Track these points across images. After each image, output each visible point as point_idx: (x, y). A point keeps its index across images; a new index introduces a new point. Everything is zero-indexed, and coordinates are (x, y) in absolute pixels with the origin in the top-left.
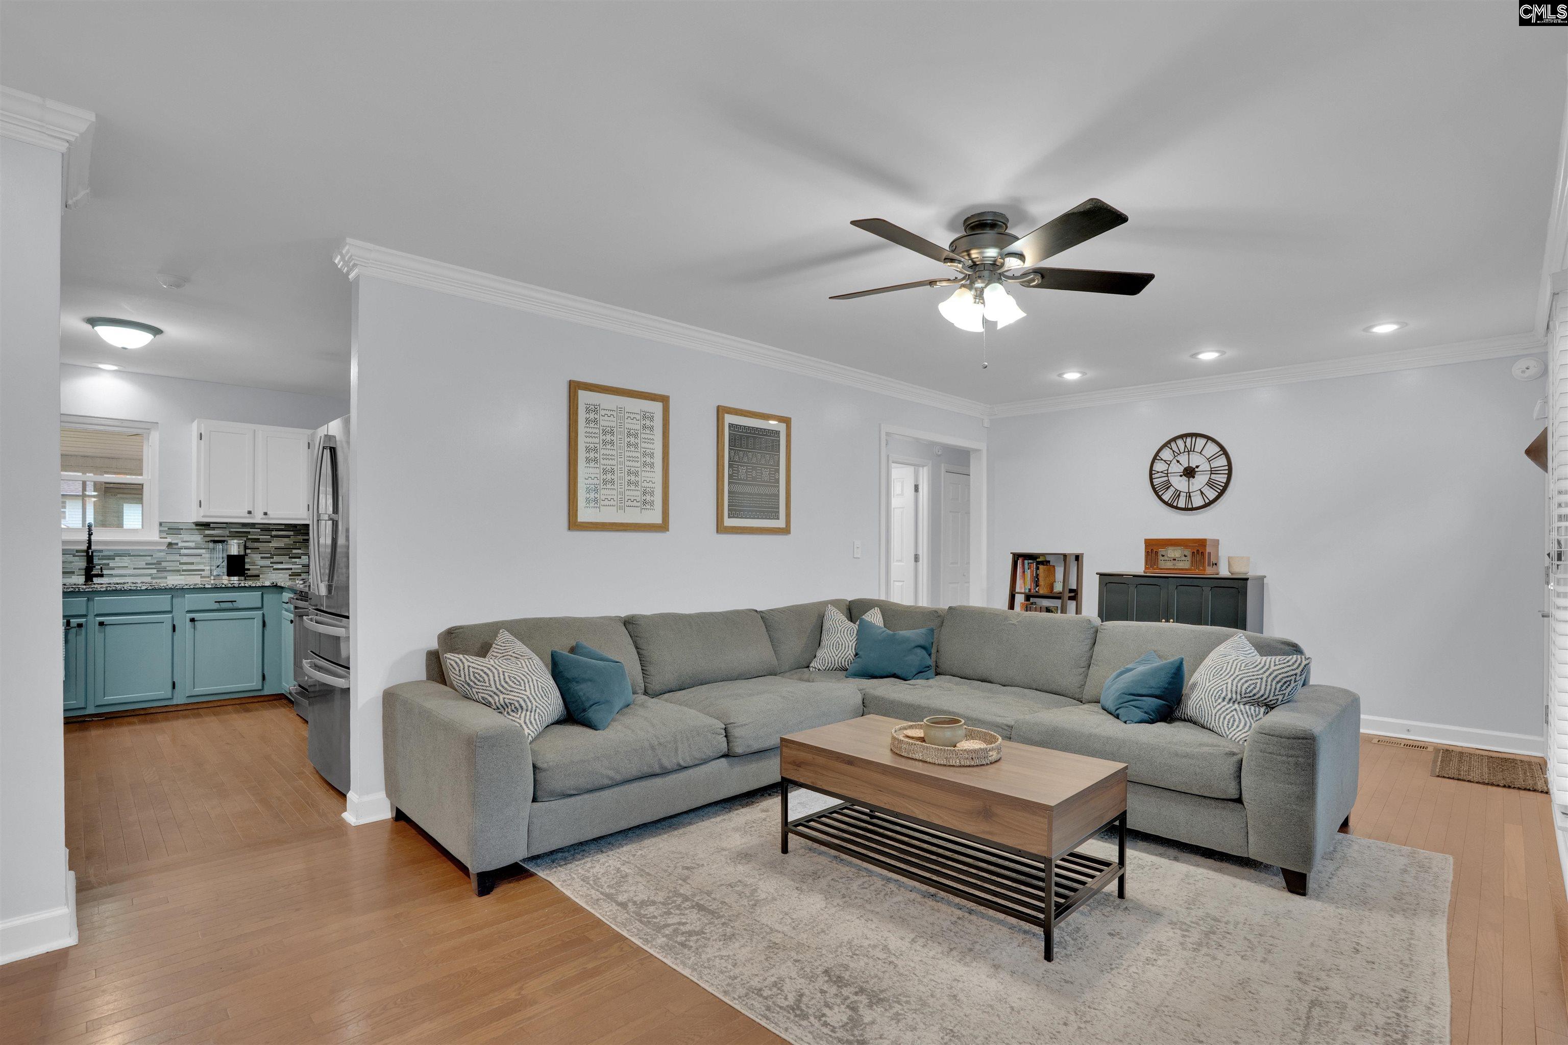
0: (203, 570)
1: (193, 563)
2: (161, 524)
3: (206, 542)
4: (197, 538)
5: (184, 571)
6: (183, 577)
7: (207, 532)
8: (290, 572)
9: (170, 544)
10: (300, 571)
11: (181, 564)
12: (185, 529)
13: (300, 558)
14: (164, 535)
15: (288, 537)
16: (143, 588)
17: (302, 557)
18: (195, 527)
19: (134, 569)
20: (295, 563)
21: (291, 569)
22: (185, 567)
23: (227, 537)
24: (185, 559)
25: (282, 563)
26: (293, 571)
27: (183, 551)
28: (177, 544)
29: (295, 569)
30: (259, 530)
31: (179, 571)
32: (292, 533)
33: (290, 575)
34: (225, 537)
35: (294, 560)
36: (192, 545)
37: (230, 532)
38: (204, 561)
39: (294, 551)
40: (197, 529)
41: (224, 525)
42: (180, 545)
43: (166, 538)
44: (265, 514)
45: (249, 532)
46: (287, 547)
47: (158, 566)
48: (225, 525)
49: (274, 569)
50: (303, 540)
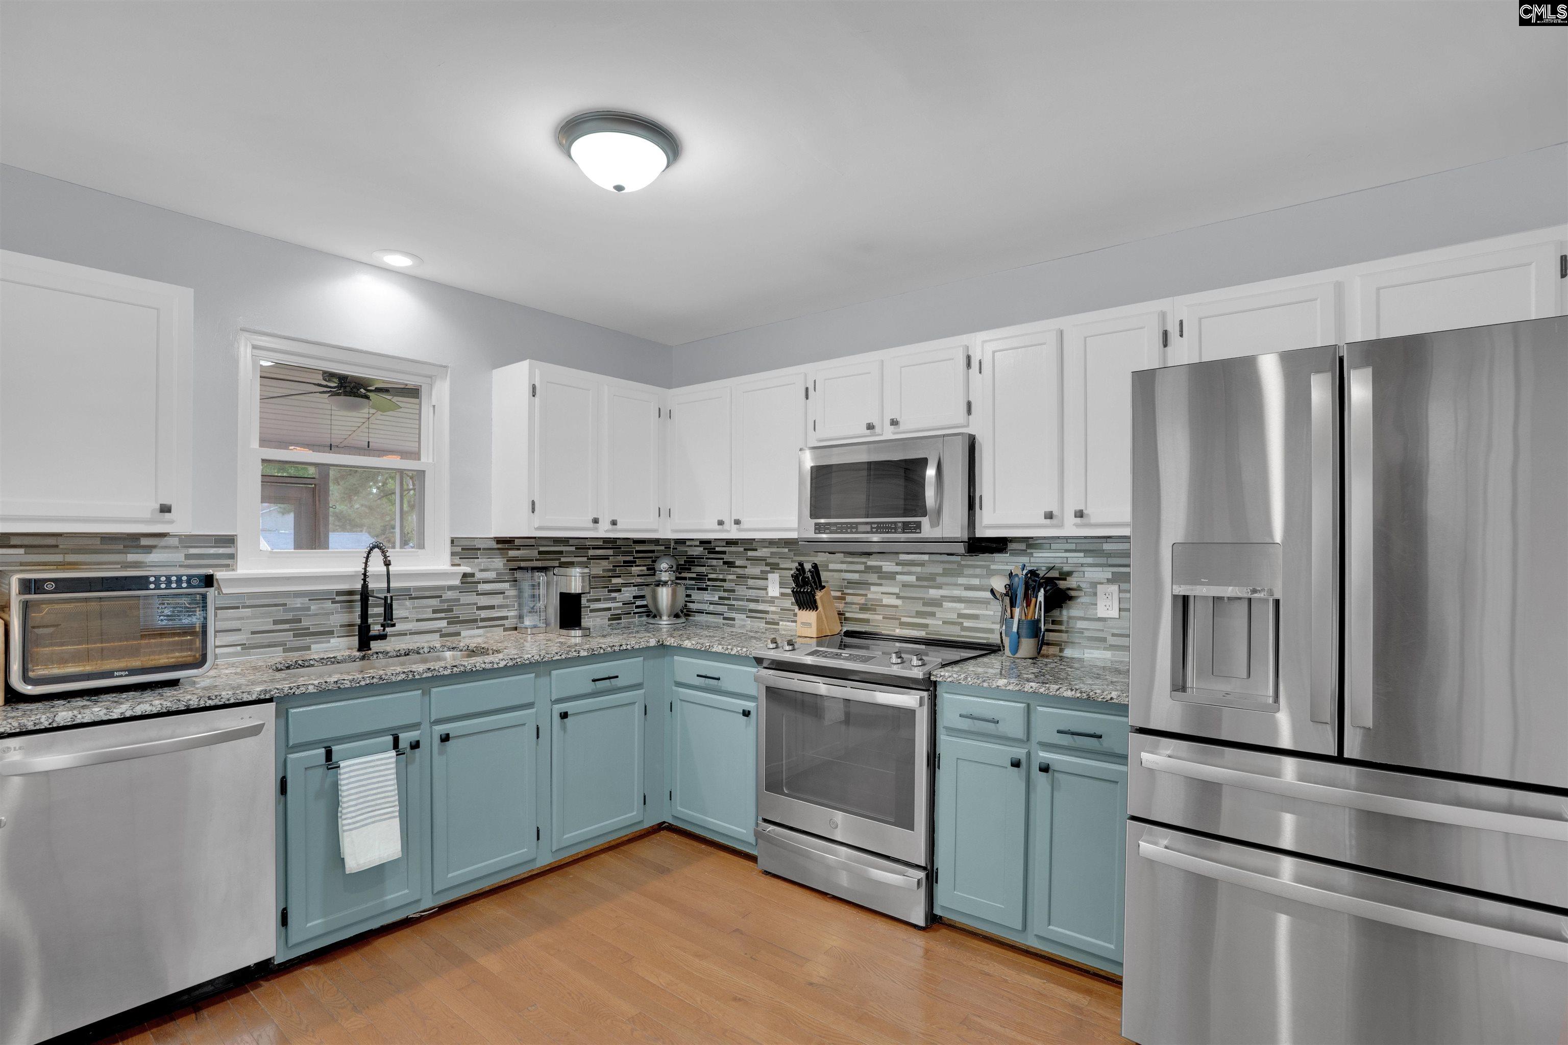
0: (506, 618)
1: (492, 607)
2: (452, 542)
3: (510, 569)
4: (498, 563)
5: (483, 620)
6: (481, 631)
7: (512, 553)
8: (608, 614)
9: (465, 575)
10: (619, 612)
11: (479, 608)
12: (484, 549)
13: (620, 591)
14: (457, 561)
15: (606, 558)
16: (502, 664)
17: (623, 589)
18: (496, 546)
19: (418, 620)
20: (614, 599)
21: (609, 609)
22: (484, 614)
23: (537, 560)
24: (484, 601)
25: (599, 600)
26: (613, 612)
27: (482, 587)
28: (472, 575)
29: (616, 608)
30: (573, 549)
31: (475, 621)
32: (610, 552)
33: (610, 620)
34: (532, 560)
35: (614, 595)
36: (492, 575)
37: (540, 553)
38: (508, 602)
39: (615, 581)
40: (499, 549)
41: (532, 542)
42: (479, 576)
43: (459, 565)
44: (614, 523)
45: (561, 552)
46: (606, 574)
47: (449, 614)
48: (533, 540)
49: (592, 611)
50: (625, 562)
